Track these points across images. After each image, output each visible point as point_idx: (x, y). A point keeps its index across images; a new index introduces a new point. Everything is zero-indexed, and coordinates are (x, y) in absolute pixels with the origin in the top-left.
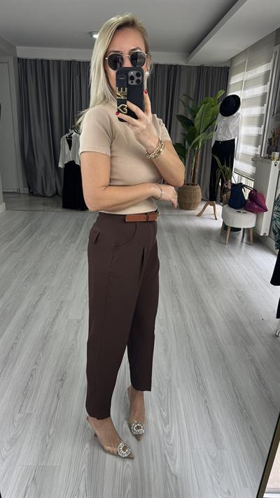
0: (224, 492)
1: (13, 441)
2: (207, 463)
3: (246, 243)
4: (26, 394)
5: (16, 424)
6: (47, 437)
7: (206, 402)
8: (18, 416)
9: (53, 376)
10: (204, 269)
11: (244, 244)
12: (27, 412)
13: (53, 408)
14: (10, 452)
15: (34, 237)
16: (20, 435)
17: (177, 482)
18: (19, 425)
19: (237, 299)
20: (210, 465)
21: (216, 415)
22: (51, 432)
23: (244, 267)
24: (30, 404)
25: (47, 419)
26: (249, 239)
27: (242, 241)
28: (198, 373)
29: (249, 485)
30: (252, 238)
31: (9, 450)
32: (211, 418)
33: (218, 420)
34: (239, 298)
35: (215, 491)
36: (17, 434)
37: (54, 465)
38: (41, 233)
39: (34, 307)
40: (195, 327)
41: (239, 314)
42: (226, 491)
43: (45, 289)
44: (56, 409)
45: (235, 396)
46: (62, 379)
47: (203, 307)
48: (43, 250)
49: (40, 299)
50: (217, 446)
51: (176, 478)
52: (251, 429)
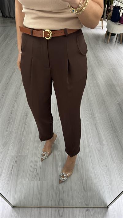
0: (104, 166)
1: (5, 144)
2: (96, 153)
3: (118, 42)
4: (9, 122)
5: (5, 137)
6: (21, 142)
7: (95, 124)
8: (6, 133)
9: (22, 113)
10: (96, 57)
11: (117, 42)
12: (10, 130)
13: (23, 129)
14: (4, 149)
15: (6, 41)
16: (8, 141)
17: (82, 162)
18: (7, 137)
19: (112, 73)
20: (97, 153)
21: (100, 130)
22: (23, 140)
23: (117, 55)
24: (12, 127)
25: (20, 134)
26: (119, 40)
27: (116, 41)
28: (92, 110)
29: (115, 162)
30: (121, 40)
31: (3, 149)
32: (98, 132)
33: (101, 133)
34: (113, 72)
35: (99, 165)
36: (6, 141)
37: (25, 155)
38: (10, 39)
39: (10, 79)
40: (91, 88)
41: (113, 81)
42: (105, 165)
43: (14, 70)
44: (24, 129)
45: (109, 121)
46: (26, 115)
47: (95, 78)
48: (12, 48)
49: (12, 75)
50: (101, 144)
51: (82, 159)
52: (117, 136)
